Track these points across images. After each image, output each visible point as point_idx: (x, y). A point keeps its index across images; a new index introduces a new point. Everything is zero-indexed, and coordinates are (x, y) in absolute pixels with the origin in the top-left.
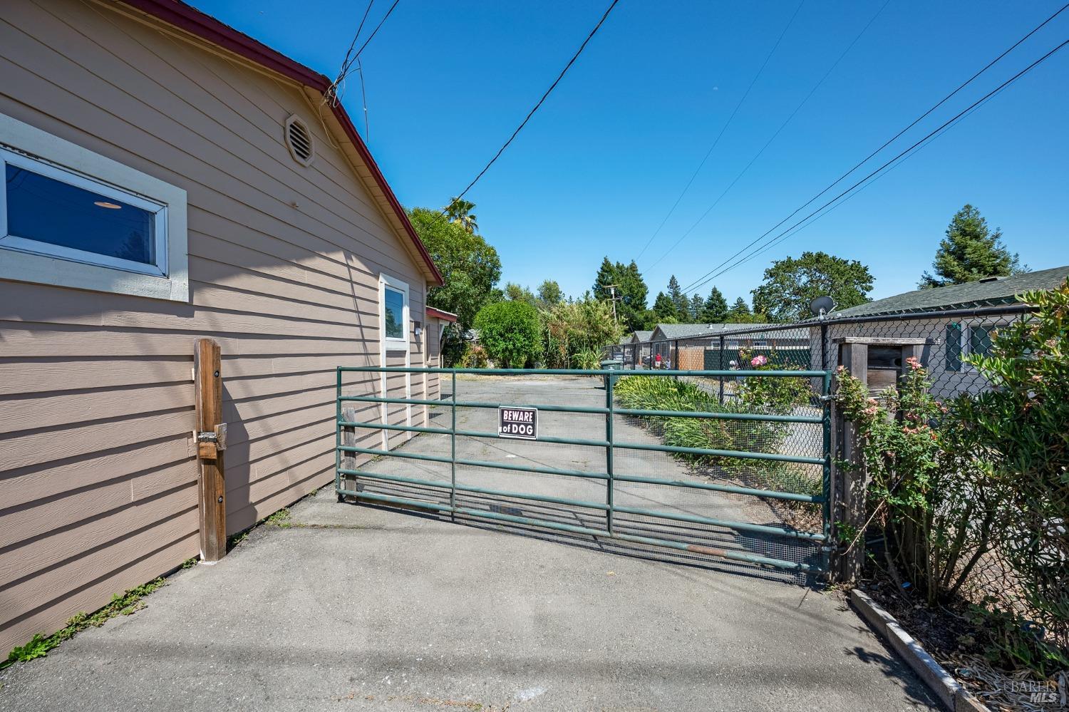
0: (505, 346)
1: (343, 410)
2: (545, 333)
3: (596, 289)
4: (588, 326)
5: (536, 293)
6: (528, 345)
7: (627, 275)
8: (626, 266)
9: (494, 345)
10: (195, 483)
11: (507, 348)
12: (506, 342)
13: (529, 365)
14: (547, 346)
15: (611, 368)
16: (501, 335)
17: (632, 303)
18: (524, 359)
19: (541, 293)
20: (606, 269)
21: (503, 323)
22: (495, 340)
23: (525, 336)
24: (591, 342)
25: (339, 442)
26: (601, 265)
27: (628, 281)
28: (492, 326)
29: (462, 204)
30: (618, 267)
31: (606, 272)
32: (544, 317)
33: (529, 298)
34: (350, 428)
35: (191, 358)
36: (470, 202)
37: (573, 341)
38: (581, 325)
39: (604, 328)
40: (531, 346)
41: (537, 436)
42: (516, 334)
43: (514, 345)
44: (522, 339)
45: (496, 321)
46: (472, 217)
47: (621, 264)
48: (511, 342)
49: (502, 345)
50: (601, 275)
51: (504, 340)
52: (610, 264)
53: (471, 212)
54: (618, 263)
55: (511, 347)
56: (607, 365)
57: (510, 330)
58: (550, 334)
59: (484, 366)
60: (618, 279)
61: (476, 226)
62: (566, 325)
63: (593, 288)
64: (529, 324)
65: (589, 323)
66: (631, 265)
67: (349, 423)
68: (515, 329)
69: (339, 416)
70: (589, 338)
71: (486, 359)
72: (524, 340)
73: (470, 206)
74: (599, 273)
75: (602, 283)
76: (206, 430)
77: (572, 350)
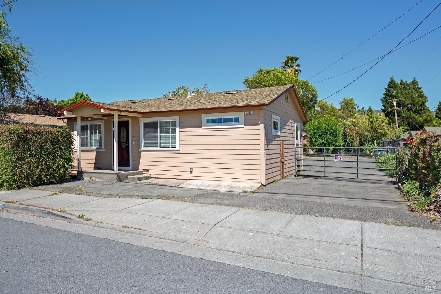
0: (321, 142)
1: (297, 157)
2: (344, 134)
3: (383, 101)
4: (371, 130)
5: (338, 107)
6: (334, 141)
7: (409, 89)
8: (408, 83)
9: (316, 141)
10: (280, 166)
11: (323, 143)
12: (322, 139)
13: (335, 151)
14: (345, 141)
15: (379, 152)
16: (320, 136)
17: (413, 110)
18: (332, 148)
19: (342, 106)
20: (392, 85)
21: (321, 129)
22: (316, 138)
23: (333, 136)
24: (373, 139)
25: (296, 163)
26: (388, 83)
27: (410, 93)
28: (315, 131)
29: (292, 59)
30: (402, 83)
31: (392, 87)
32: (344, 124)
33: (333, 110)
34: (298, 160)
35: (280, 145)
36: (297, 57)
37: (362, 138)
38: (366, 129)
39: (381, 131)
40: (336, 142)
41: (343, 160)
42: (328, 135)
43: (327, 141)
44: (331, 138)
45: (317, 129)
46: (298, 65)
47: (404, 82)
48: (325, 140)
49: (320, 141)
50: (388, 90)
51: (321, 139)
52: (395, 82)
53: (297, 63)
54: (402, 81)
55: (325, 142)
56: (377, 151)
57: (326, 133)
58: (347, 134)
59: (308, 152)
60: (402, 93)
61: (300, 71)
62: (357, 129)
63: (381, 100)
64: (335, 130)
65: (372, 128)
66: (413, 82)
67: (298, 159)
68: (327, 132)
69: (296, 158)
70: (372, 137)
71: (308, 148)
72: (333, 139)
73: (297, 59)
74: (386, 89)
75: (388, 96)
76: (282, 157)
77: (361, 144)
